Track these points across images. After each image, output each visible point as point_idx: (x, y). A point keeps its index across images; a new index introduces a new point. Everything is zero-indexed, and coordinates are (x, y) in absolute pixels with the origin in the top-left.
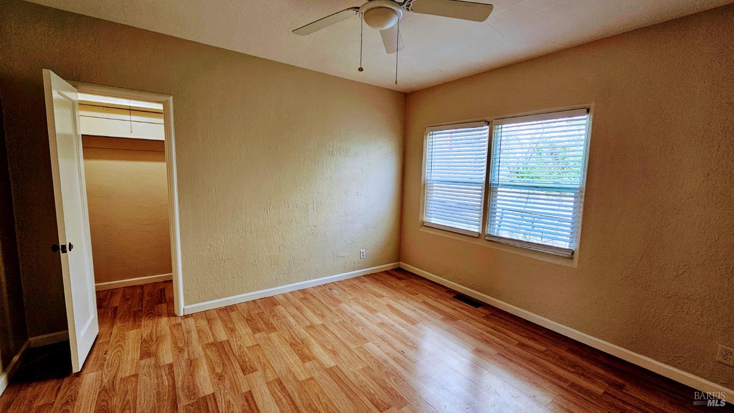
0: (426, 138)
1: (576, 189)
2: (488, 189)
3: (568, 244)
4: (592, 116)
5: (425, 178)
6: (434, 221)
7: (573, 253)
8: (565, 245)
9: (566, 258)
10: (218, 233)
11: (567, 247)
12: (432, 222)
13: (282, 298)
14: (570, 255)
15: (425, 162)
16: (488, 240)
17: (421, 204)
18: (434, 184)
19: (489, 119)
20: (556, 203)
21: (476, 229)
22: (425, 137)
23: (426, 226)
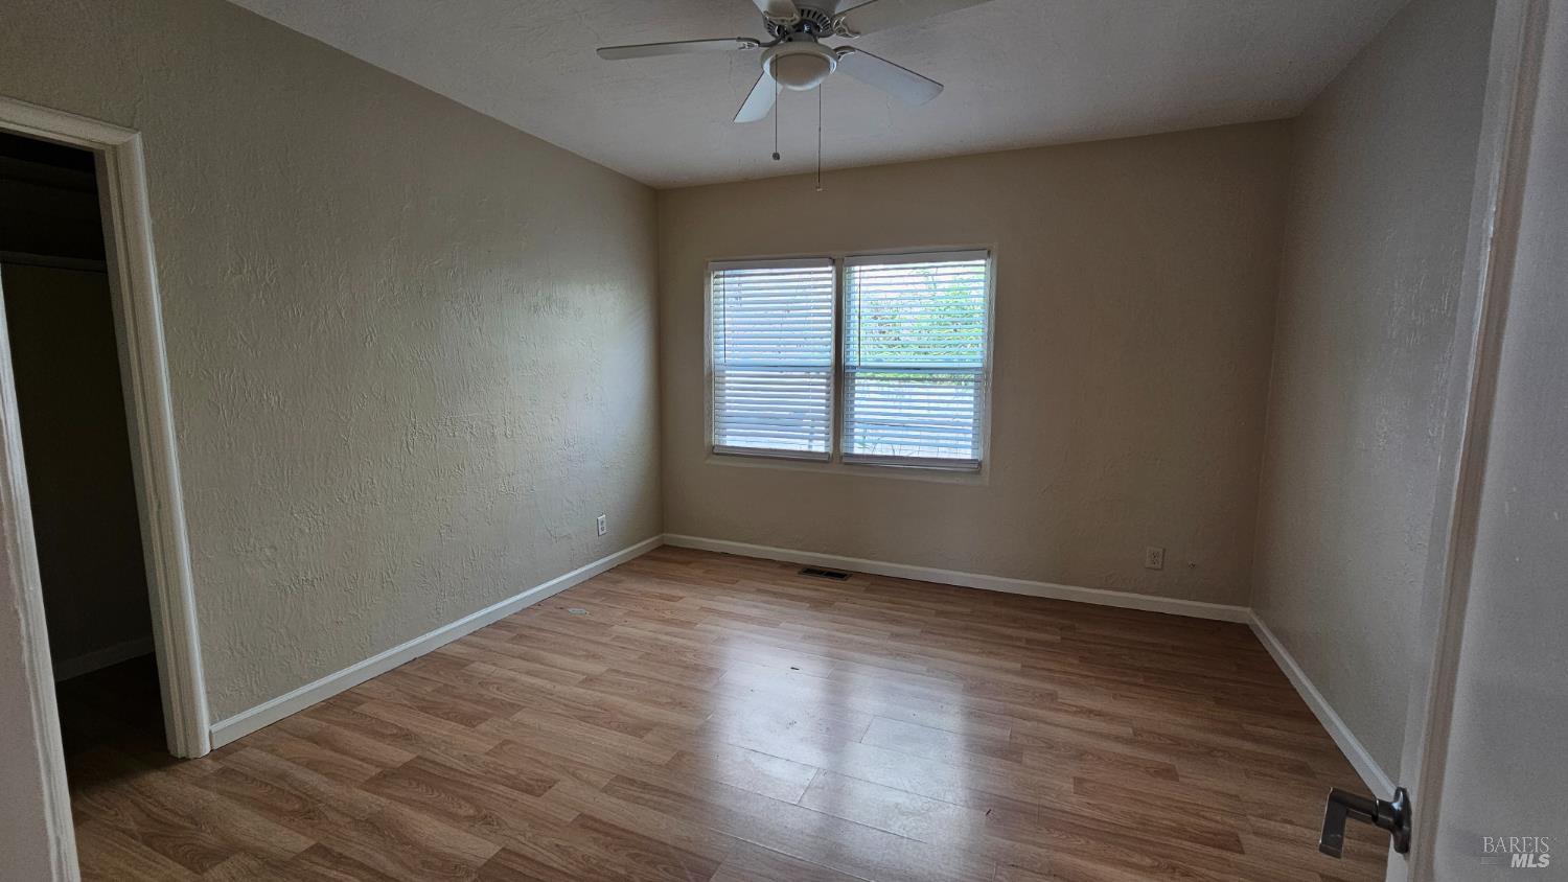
0: (709, 283)
1: (977, 369)
2: (841, 376)
3: (969, 451)
4: (995, 262)
5: (710, 361)
6: (731, 441)
7: (980, 464)
8: (966, 454)
9: (972, 473)
10: (292, 514)
11: (969, 457)
12: (729, 444)
13: (460, 650)
14: (974, 467)
15: (709, 328)
16: (846, 464)
17: (706, 412)
18: (727, 372)
19: (836, 254)
20: (895, 397)
21: (820, 447)
22: (706, 282)
23: (717, 454)
